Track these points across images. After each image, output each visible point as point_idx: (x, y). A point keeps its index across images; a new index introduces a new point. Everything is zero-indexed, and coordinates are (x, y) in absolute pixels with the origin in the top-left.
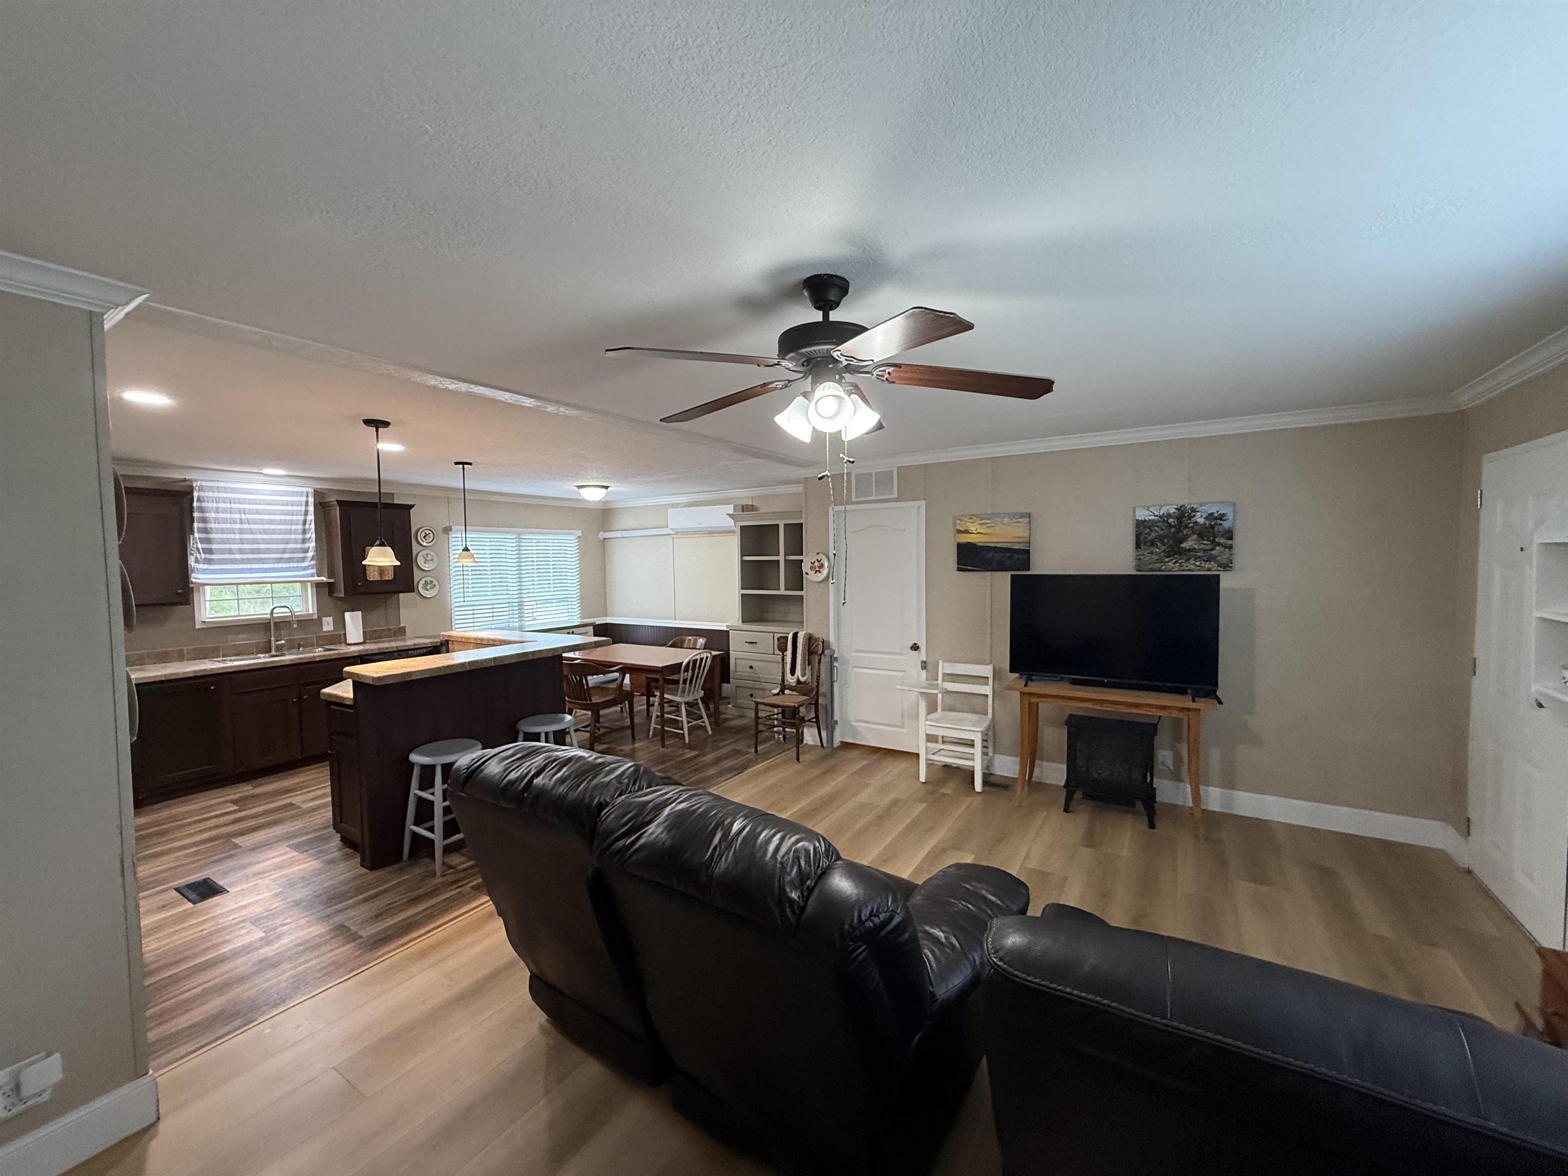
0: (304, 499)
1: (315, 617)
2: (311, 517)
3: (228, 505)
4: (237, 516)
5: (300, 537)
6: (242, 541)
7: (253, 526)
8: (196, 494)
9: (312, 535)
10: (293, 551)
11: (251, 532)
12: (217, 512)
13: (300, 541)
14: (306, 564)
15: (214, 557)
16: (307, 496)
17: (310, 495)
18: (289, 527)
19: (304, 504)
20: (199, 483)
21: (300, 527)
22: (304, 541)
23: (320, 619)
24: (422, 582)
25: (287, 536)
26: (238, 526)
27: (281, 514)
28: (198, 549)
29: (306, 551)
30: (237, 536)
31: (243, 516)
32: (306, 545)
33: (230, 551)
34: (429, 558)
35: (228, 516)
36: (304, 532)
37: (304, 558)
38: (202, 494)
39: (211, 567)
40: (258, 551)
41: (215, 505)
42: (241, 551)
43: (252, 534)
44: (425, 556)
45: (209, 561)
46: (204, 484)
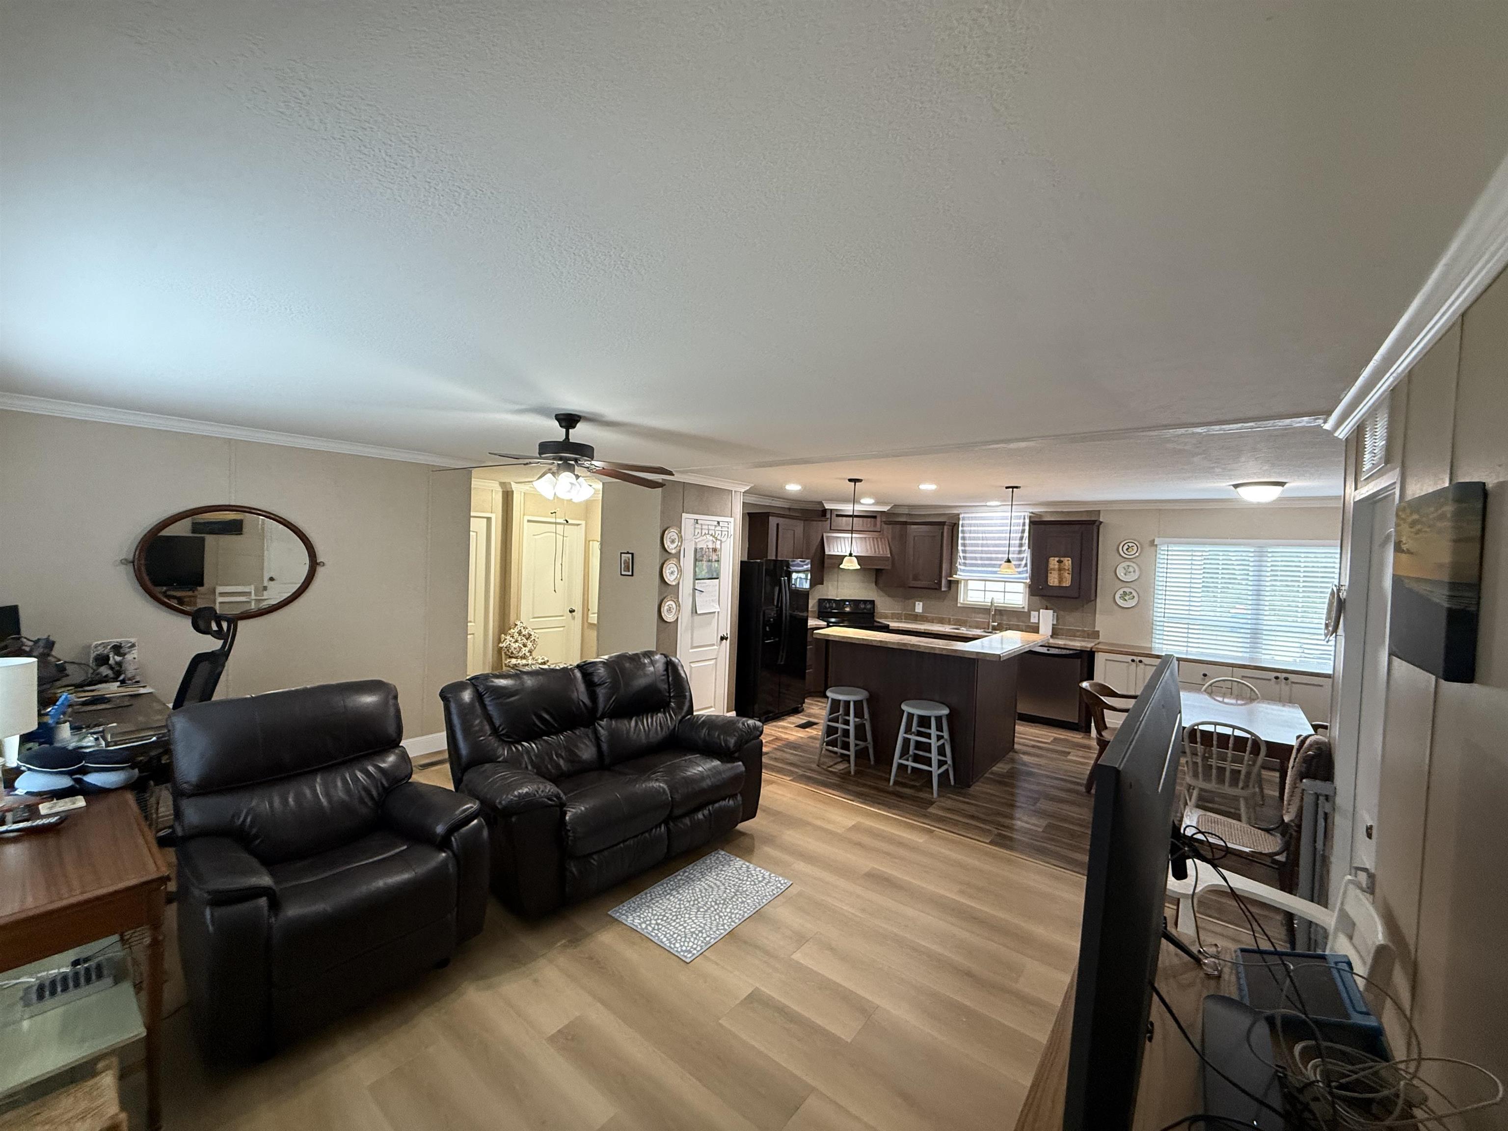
0: (1022, 521)
1: (1026, 610)
2: (1026, 534)
3: (979, 528)
4: (982, 535)
5: (1017, 549)
6: (982, 552)
7: (989, 542)
8: (961, 522)
9: (1025, 547)
11: (988, 546)
12: (971, 533)
15: (967, 562)
16: (1024, 519)
17: (1027, 517)
18: (1010, 542)
19: (1021, 525)
20: (963, 516)
22: (1020, 552)
23: (1029, 612)
24: (1121, 592)
26: (981, 542)
27: (1007, 533)
28: (960, 556)
29: (1021, 559)
30: (980, 549)
31: (985, 535)
32: (1022, 556)
33: (976, 559)
34: (1131, 569)
35: (975, 535)
36: (1021, 545)
37: (1022, 565)
38: (964, 522)
39: (967, 568)
40: (991, 559)
41: (969, 528)
42: (982, 559)
43: (988, 547)
44: (1126, 568)
45: (965, 564)
46: (966, 515)
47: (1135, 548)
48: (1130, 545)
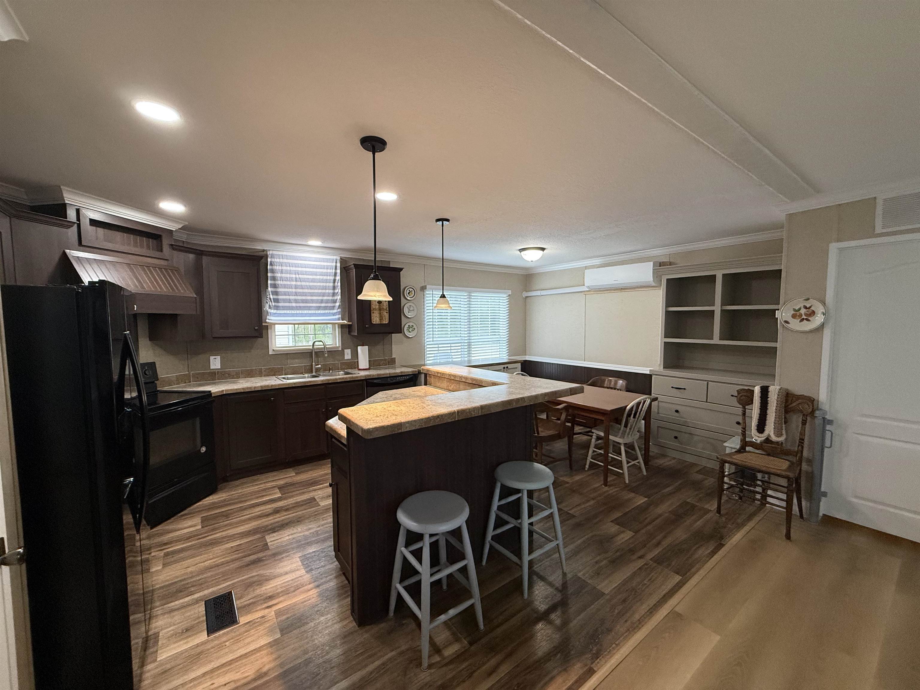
0: (334, 264)
1: (340, 349)
2: (338, 278)
3: (288, 268)
4: (294, 276)
5: (331, 291)
6: (296, 294)
7: (303, 283)
8: (269, 260)
9: (338, 290)
10: (327, 301)
11: (302, 287)
12: (282, 273)
13: (331, 295)
14: (335, 311)
15: (280, 304)
16: (336, 262)
17: (338, 261)
18: (324, 284)
19: (334, 268)
20: (271, 252)
21: (332, 284)
22: (334, 294)
23: (343, 350)
24: (407, 326)
25: (324, 291)
26: (294, 283)
27: (320, 275)
28: (270, 299)
29: (335, 302)
30: (294, 290)
31: (297, 276)
32: (335, 298)
33: (290, 301)
34: (411, 309)
35: (288, 276)
36: (334, 288)
37: (334, 306)
38: (273, 260)
39: (278, 312)
40: (306, 301)
41: (280, 268)
42: (296, 301)
43: (302, 289)
44: (409, 307)
45: (277, 308)
46: (274, 252)
47: (413, 292)
48: (411, 290)
